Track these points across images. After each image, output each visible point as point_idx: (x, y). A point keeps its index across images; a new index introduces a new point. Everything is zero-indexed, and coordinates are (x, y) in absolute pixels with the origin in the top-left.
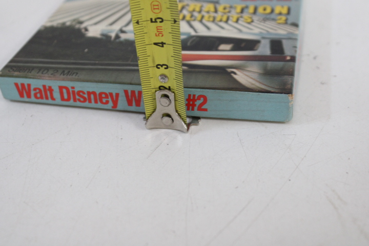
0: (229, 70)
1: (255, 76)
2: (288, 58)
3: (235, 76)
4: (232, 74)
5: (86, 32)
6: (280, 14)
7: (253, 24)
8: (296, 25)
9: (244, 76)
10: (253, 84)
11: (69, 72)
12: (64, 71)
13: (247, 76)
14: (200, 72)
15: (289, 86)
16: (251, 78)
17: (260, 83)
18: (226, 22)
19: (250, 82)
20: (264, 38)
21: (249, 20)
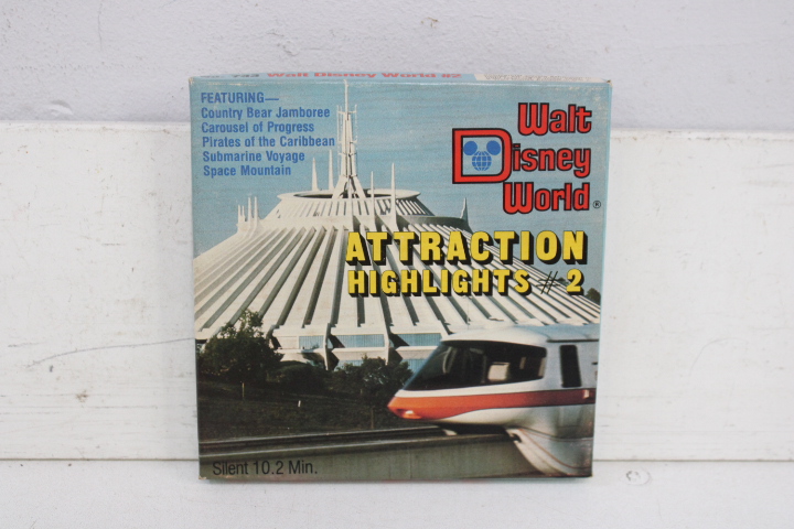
0: (512, 432)
1: (545, 442)
2: (586, 395)
3: (520, 446)
4: (516, 442)
5: (279, 351)
6: (571, 261)
7: (530, 297)
8: (595, 297)
9: (532, 446)
10: (544, 462)
11: (298, 462)
12: (291, 463)
13: (535, 443)
14: (474, 441)
15: (587, 461)
16: (541, 448)
17: (553, 457)
18: (489, 294)
19: (540, 458)
20: (551, 341)
21: (525, 288)
